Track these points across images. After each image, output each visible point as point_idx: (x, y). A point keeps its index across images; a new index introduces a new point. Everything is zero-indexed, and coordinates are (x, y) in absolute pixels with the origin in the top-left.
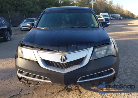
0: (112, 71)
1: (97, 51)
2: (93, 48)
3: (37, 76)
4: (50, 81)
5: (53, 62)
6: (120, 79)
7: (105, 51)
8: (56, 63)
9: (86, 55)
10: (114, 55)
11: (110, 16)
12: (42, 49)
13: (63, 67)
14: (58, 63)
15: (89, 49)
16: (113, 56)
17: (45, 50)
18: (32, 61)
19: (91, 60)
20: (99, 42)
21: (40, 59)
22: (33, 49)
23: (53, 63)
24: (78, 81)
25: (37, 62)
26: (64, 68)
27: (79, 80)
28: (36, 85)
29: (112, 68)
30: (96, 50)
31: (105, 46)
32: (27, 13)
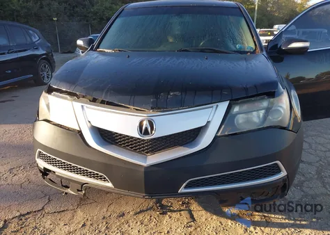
0: (276, 170)
1: (239, 113)
2: (227, 103)
3: (80, 169)
4: (110, 185)
5: (121, 135)
6: (302, 193)
7: (262, 113)
8: (128, 139)
9: (208, 122)
10: (285, 126)
11: (301, 33)
12: (94, 101)
13: (143, 151)
14: (132, 138)
15: (217, 106)
16: (284, 128)
17: (103, 102)
18: (68, 129)
19: (219, 134)
20: (246, 89)
21: (89, 124)
22: (74, 100)
23: (120, 138)
24: (182, 190)
25: (80, 133)
26: (147, 153)
27: (185, 187)
28: (78, 190)
29: (278, 162)
30: (236, 109)
31: (263, 99)
32: (96, 21)
